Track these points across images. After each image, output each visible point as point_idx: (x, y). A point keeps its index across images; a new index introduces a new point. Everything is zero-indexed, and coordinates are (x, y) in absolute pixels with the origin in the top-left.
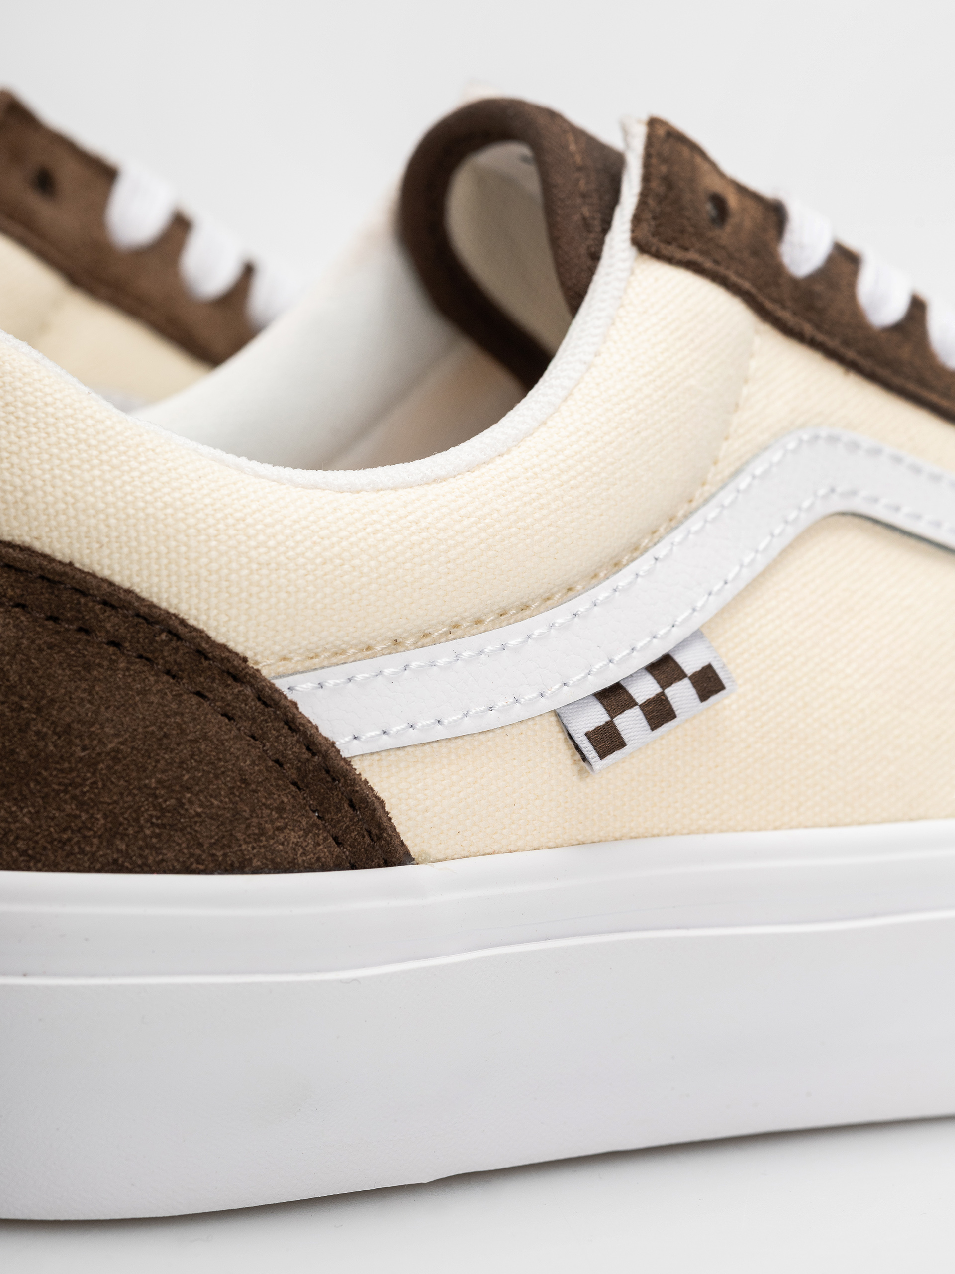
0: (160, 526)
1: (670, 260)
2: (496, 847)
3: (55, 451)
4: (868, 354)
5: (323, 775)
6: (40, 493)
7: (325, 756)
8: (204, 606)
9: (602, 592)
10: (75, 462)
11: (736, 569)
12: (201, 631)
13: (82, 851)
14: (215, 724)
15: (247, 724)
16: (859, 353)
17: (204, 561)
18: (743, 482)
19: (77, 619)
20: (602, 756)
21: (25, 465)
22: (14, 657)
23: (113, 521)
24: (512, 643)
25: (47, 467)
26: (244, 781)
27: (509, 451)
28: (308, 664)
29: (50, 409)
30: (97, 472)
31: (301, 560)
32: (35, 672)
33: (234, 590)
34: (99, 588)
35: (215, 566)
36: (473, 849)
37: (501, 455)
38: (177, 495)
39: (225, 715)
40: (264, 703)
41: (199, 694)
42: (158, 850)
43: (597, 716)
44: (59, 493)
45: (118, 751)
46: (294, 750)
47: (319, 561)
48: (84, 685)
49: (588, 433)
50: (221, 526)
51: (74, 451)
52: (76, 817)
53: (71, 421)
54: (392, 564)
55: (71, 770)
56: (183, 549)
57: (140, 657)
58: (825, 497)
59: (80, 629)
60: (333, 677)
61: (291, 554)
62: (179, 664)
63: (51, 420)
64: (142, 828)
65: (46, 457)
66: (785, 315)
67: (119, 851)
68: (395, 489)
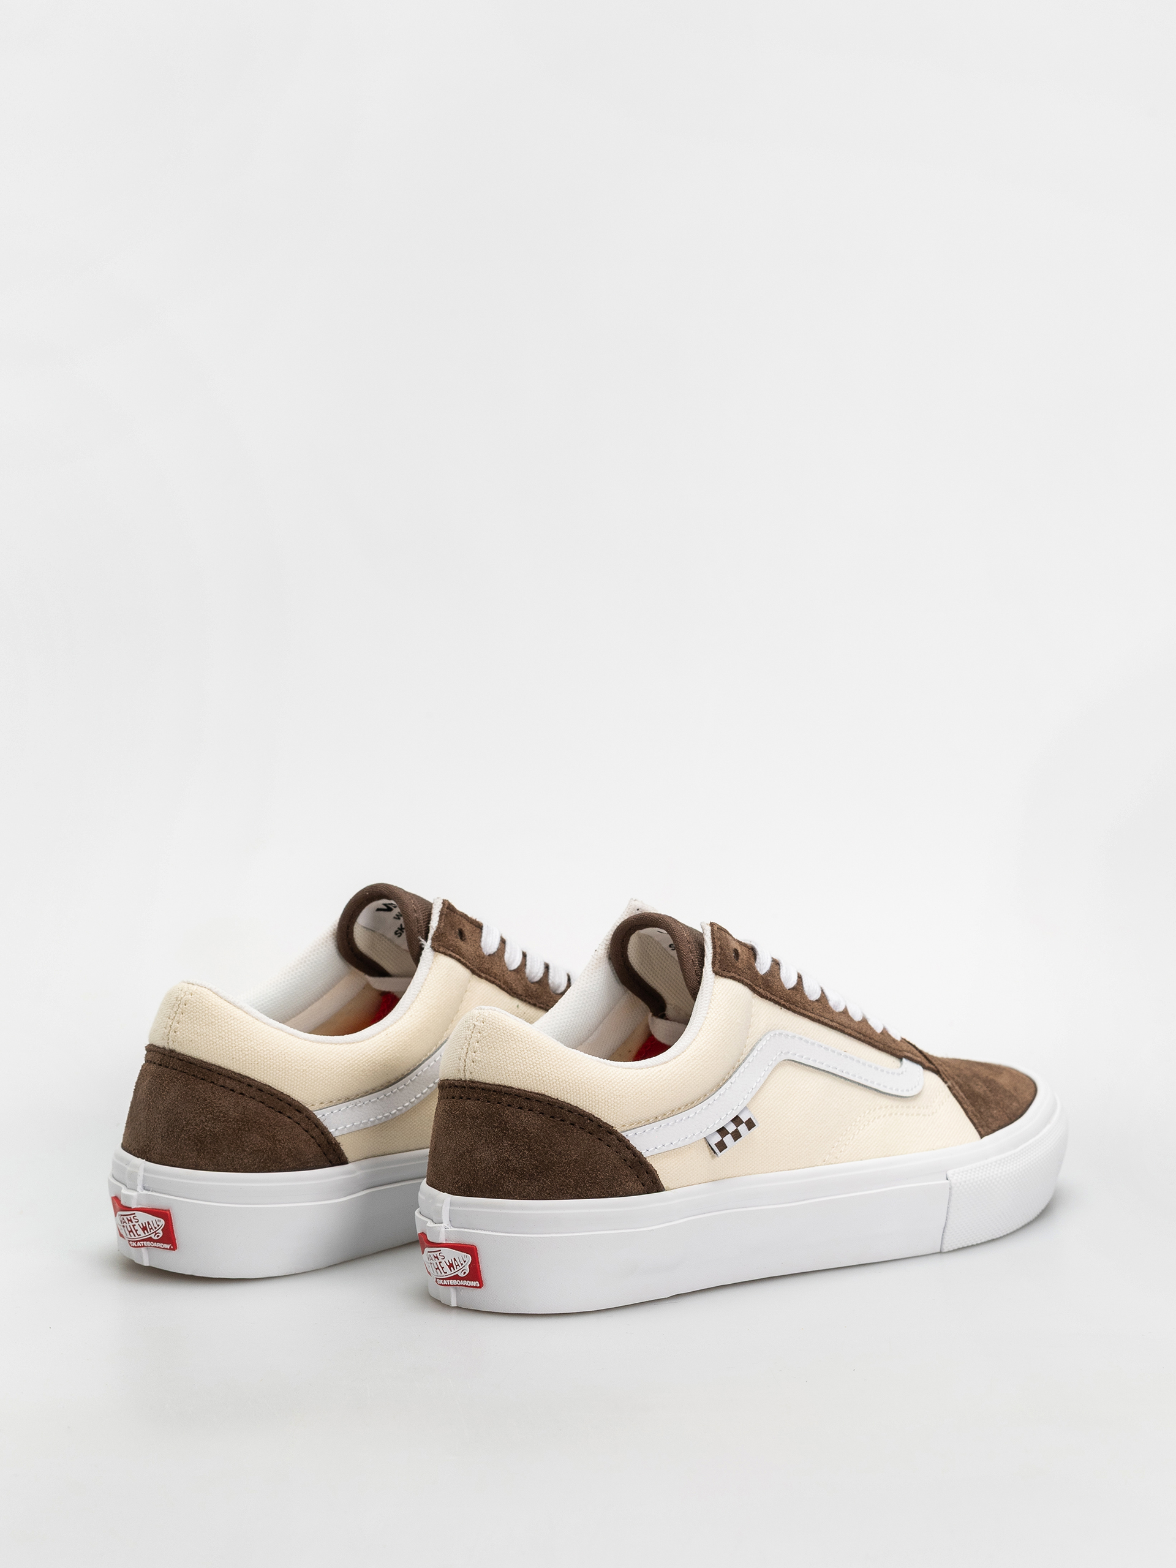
0: (586, 1085)
1: (725, 977)
2: (688, 1184)
3: (551, 1062)
4: (787, 1001)
5: (638, 1163)
6: (547, 1077)
7: (639, 1157)
8: (600, 1111)
9: (716, 1096)
10: (557, 1066)
11: (755, 1084)
12: (599, 1119)
13: (567, 1193)
14: (605, 1149)
15: (615, 1148)
16: (784, 1001)
17: (600, 1096)
18: (755, 1053)
19: (561, 1117)
20: (720, 1152)
21: (542, 1068)
22: (541, 1130)
23: (571, 1085)
24: (691, 1116)
25: (549, 1068)
26: (615, 1167)
27: (685, 1051)
28: (638, 1125)
29: (547, 1049)
30: (565, 1069)
31: (629, 1094)
32: (548, 1135)
33: (610, 1105)
34: (567, 1106)
35: (603, 1098)
36: (682, 1185)
37: (683, 1052)
38: (590, 1075)
39: (608, 1145)
40: (619, 1141)
41: (599, 1139)
42: (591, 1191)
43: (718, 1138)
44: (554, 1077)
45: (576, 1159)
46: (630, 1156)
47: (635, 1093)
48: (564, 1139)
49: (709, 1042)
50: (604, 1084)
51: (557, 1062)
52: (565, 1181)
53: (554, 1052)
54: (656, 1093)
55: (562, 1166)
56: (593, 1092)
57: (580, 1128)
58: (780, 1055)
59: (561, 1120)
60: (639, 1131)
61: (626, 1092)
62: (593, 1130)
63: (548, 1052)
64: (585, 1184)
65: (548, 1065)
66: (761, 990)
67: (579, 1192)
68: (653, 1067)
